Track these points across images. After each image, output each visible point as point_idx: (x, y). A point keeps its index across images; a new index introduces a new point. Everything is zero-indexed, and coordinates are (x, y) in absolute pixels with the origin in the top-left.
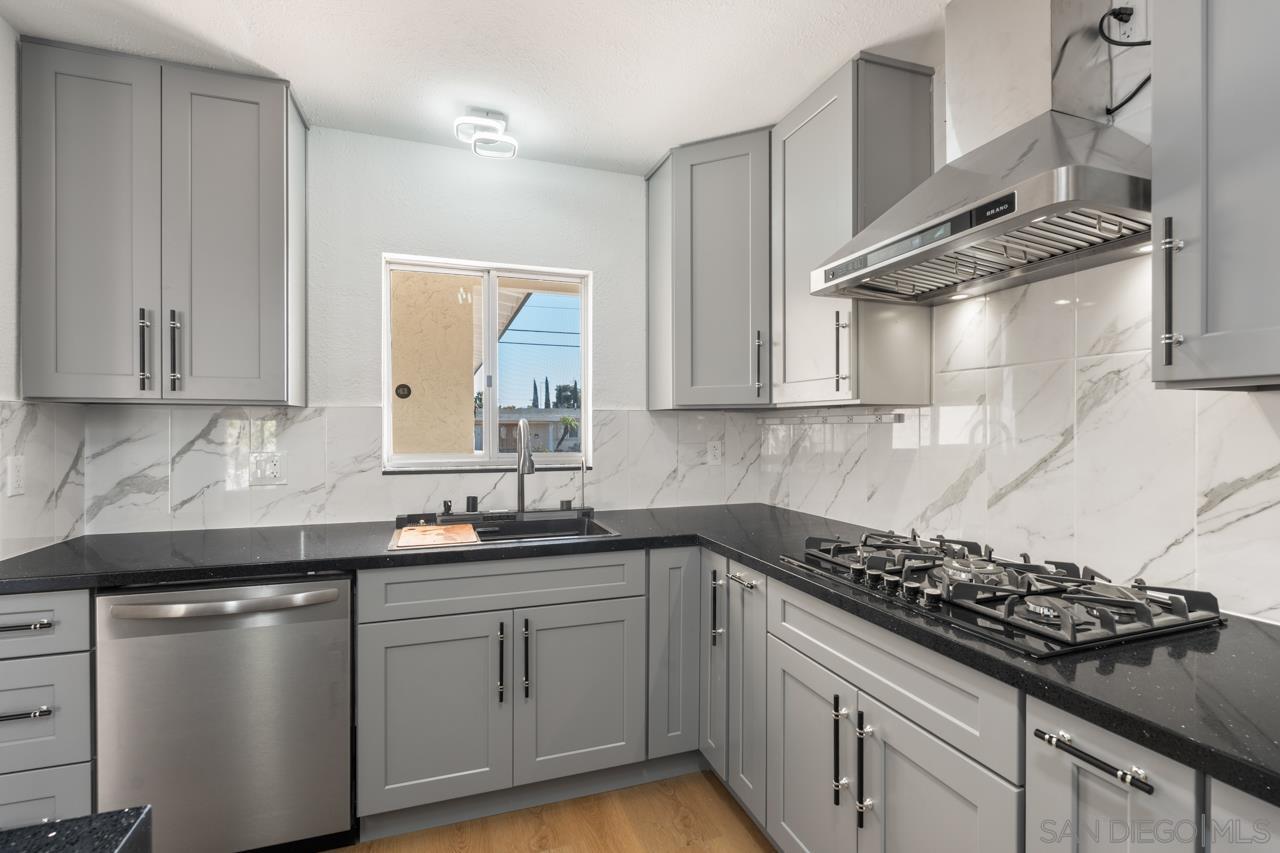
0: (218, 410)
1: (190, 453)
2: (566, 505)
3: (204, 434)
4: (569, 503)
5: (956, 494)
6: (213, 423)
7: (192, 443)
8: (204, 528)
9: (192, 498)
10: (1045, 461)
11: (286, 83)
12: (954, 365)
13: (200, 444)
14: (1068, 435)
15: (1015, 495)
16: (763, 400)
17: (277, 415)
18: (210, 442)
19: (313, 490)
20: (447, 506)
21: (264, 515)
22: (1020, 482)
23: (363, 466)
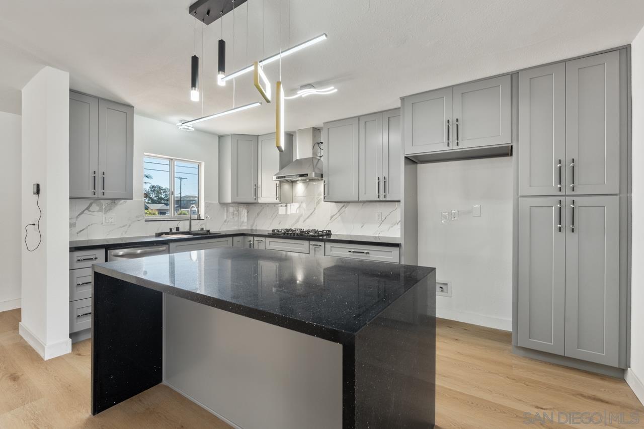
0: (92, 201)
1: (83, 215)
2: (202, 229)
3: (88, 209)
4: (203, 228)
5: (297, 221)
6: (91, 205)
7: (84, 211)
8: (87, 239)
9: (83, 230)
10: (312, 213)
11: (134, 107)
12: (297, 195)
13: (86, 212)
14: (315, 209)
15: (307, 220)
16: (256, 201)
17: (112, 203)
18: (90, 211)
19: (124, 226)
20: (171, 229)
21: (108, 235)
22: (308, 217)
23: (139, 219)
